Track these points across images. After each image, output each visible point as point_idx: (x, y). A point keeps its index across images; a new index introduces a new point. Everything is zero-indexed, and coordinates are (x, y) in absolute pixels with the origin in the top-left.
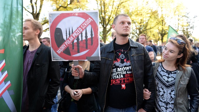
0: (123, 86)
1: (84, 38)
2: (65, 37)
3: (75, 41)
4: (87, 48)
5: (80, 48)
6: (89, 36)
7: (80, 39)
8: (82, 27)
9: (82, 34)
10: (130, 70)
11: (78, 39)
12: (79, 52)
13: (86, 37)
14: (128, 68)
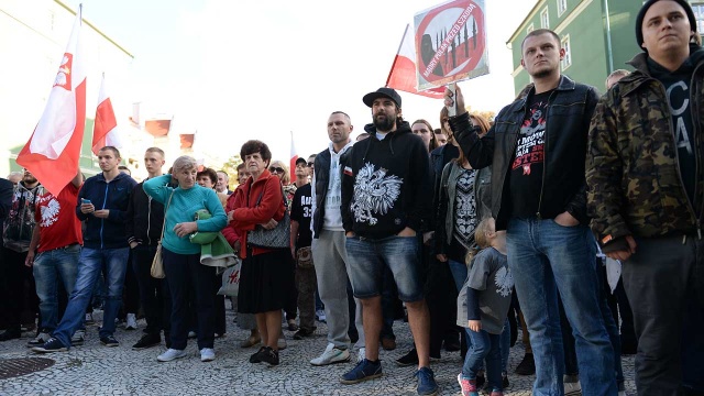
0: (527, 169)
1: (463, 40)
2: (435, 47)
3: (450, 49)
4: (467, 56)
5: (457, 60)
6: (470, 35)
7: (457, 44)
8: (460, 23)
9: (459, 34)
10: (543, 138)
11: (453, 45)
12: (454, 67)
13: (466, 37)
14: (541, 134)
